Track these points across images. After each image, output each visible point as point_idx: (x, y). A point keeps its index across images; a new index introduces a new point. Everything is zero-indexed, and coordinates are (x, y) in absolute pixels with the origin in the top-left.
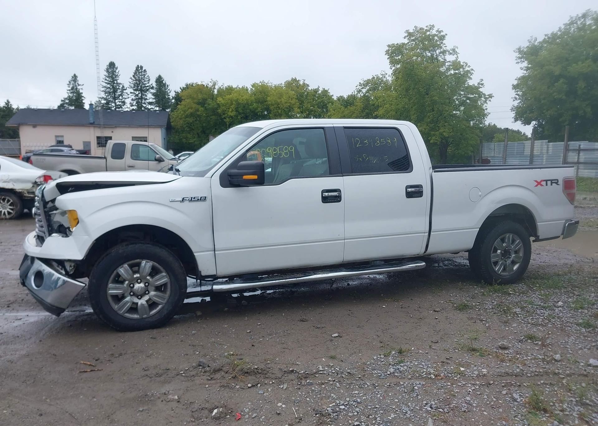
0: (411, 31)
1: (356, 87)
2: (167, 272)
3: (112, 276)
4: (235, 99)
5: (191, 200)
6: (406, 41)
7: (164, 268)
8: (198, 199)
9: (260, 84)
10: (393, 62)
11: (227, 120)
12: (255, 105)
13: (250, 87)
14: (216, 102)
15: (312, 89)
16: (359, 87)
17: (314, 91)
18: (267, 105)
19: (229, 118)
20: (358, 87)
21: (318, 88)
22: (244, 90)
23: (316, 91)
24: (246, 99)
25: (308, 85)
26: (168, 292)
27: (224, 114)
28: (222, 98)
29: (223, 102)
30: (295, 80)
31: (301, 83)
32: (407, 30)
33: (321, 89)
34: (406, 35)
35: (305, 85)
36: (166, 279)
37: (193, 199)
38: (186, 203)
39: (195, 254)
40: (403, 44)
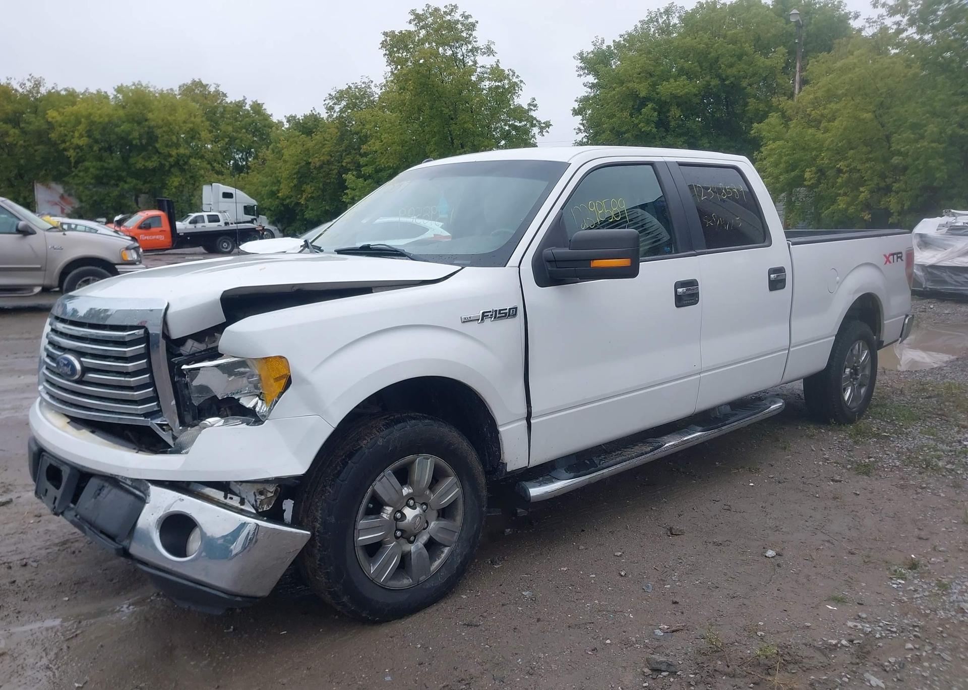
0: (420, 12)
1: (325, 101)
2: (459, 475)
3: (365, 500)
4: (85, 113)
5: (496, 316)
6: (412, 28)
7: (454, 467)
8: (506, 314)
9: (133, 87)
11: (71, 153)
12: (125, 127)
13: (111, 93)
14: (44, 118)
15: (231, 102)
16: (329, 101)
17: (237, 106)
18: (149, 127)
19: (75, 149)
20: (327, 102)
21: (244, 100)
22: (101, 97)
23: (240, 105)
24: (108, 115)
25: (225, 95)
26: (459, 518)
27: (64, 142)
28: (58, 111)
29: (59, 118)
30: (198, 84)
31: (212, 89)
32: (413, 10)
33: (249, 102)
34: (412, 17)
35: (219, 95)
36: (458, 489)
38: (488, 323)
40: (410, 32)
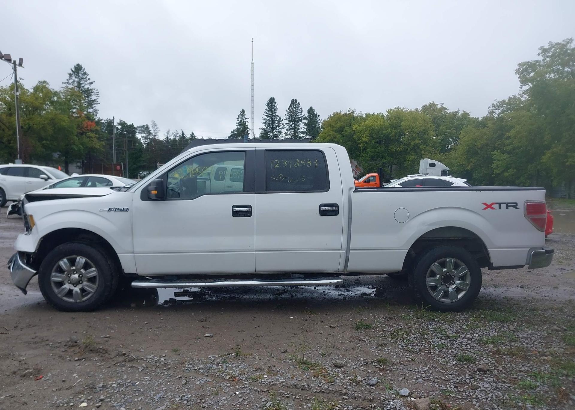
0: (547, 47)
1: (489, 108)
2: (96, 267)
3: (55, 267)
4: (370, 125)
5: (116, 210)
6: (541, 58)
7: (94, 264)
8: (121, 210)
9: (395, 110)
10: (524, 81)
11: (361, 145)
12: (389, 130)
13: (385, 113)
14: (352, 129)
15: (450, 113)
17: (454, 114)
18: (401, 130)
19: (363, 143)
20: (491, 109)
21: (458, 111)
22: (380, 116)
23: (455, 114)
24: (381, 125)
25: (446, 109)
26: (97, 284)
27: (359, 140)
28: (358, 125)
29: (358, 129)
30: (432, 105)
31: (439, 107)
32: (541, 47)
33: (461, 112)
34: (540, 51)
35: (443, 109)
36: (95, 273)
37: (117, 210)
38: (112, 212)
39: (118, 255)
40: (537, 61)
